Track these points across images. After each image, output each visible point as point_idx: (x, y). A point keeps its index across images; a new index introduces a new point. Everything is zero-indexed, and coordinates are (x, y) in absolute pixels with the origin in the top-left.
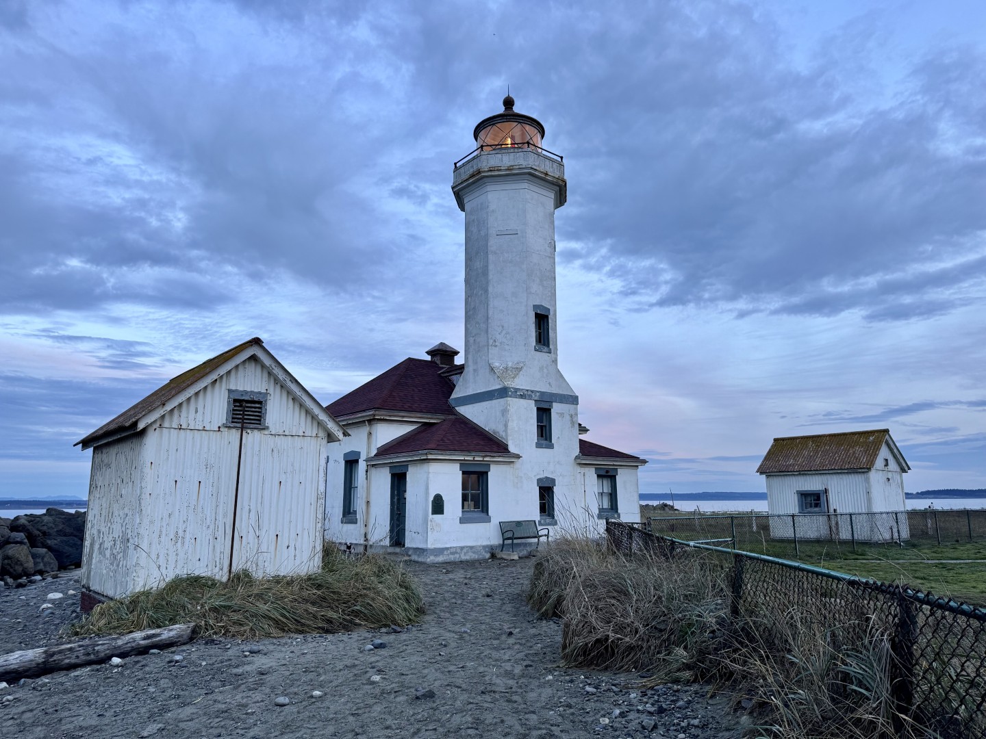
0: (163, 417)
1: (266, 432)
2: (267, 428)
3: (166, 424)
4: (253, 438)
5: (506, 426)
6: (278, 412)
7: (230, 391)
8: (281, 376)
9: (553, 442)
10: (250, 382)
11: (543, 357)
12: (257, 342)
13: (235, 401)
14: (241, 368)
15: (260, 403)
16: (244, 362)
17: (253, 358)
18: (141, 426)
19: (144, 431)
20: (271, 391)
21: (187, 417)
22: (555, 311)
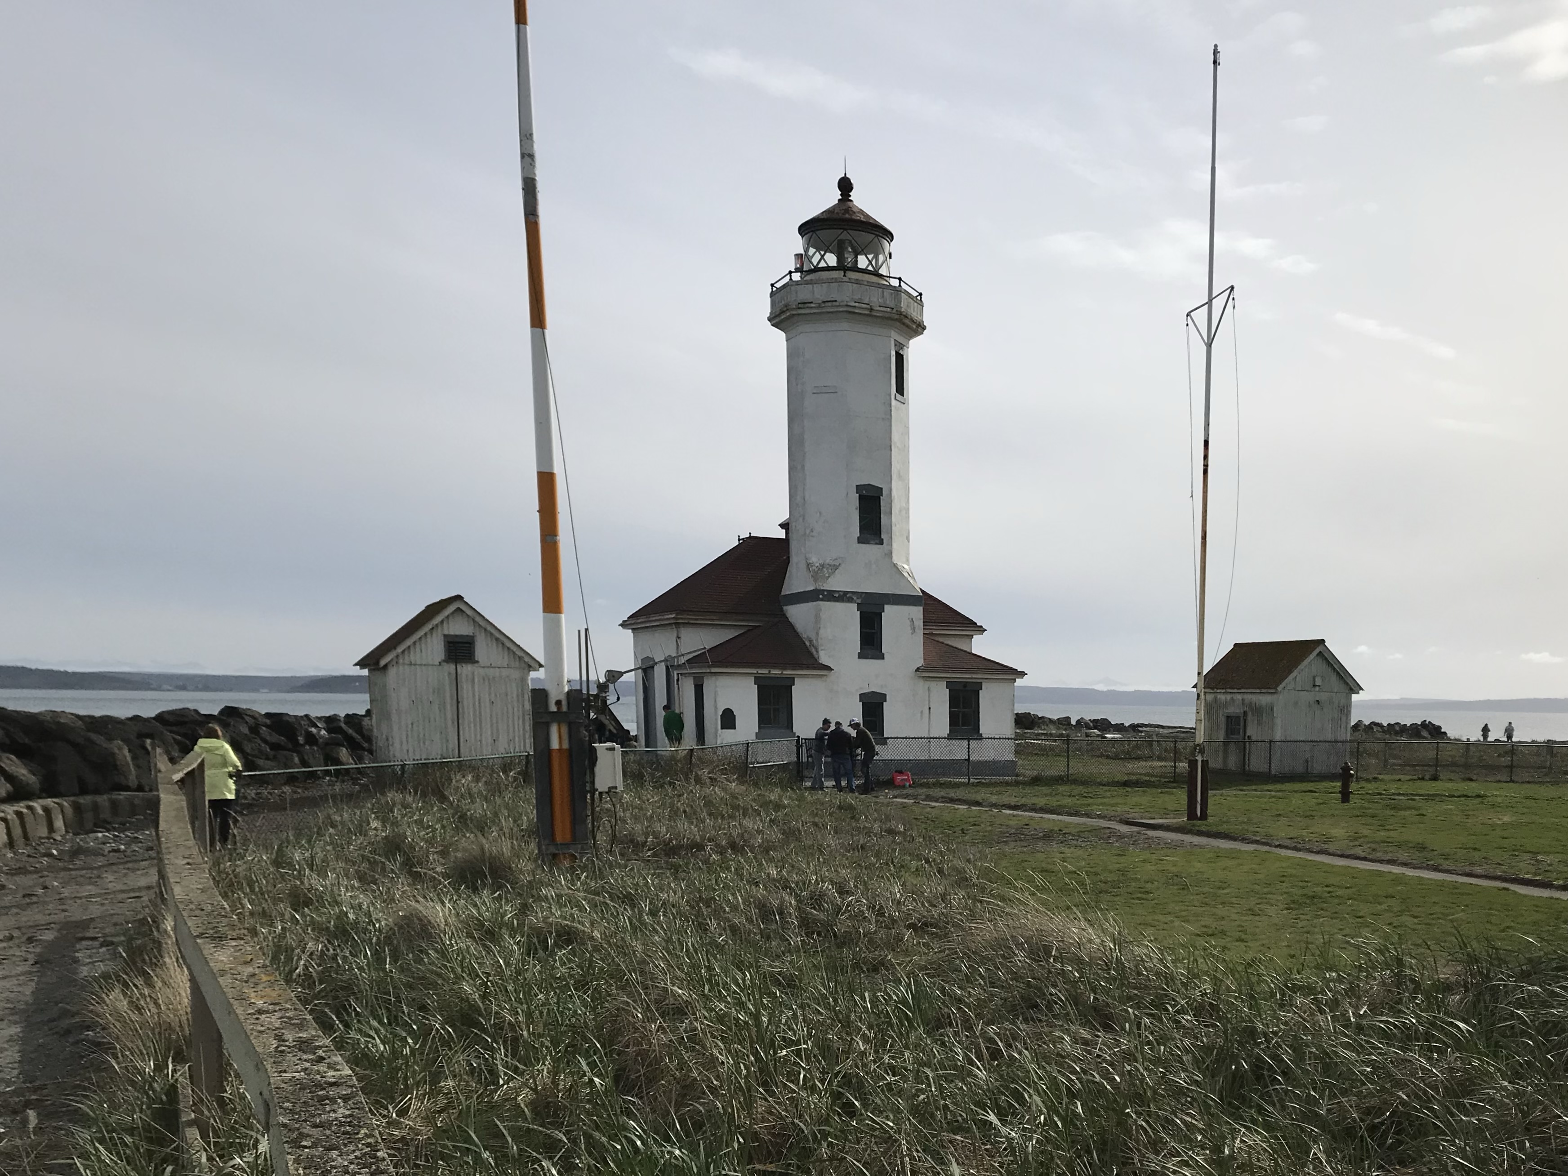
0: (397, 656)
1: (476, 665)
2: (477, 662)
3: (401, 661)
4: (465, 670)
5: (817, 634)
6: (483, 650)
7: (445, 636)
8: (482, 623)
9: (883, 651)
10: (459, 628)
11: (871, 550)
12: (459, 598)
13: (449, 643)
14: (451, 618)
15: (470, 643)
16: (453, 613)
17: (459, 610)
18: (383, 663)
19: (386, 667)
20: (477, 634)
21: (415, 656)
22: (891, 490)
